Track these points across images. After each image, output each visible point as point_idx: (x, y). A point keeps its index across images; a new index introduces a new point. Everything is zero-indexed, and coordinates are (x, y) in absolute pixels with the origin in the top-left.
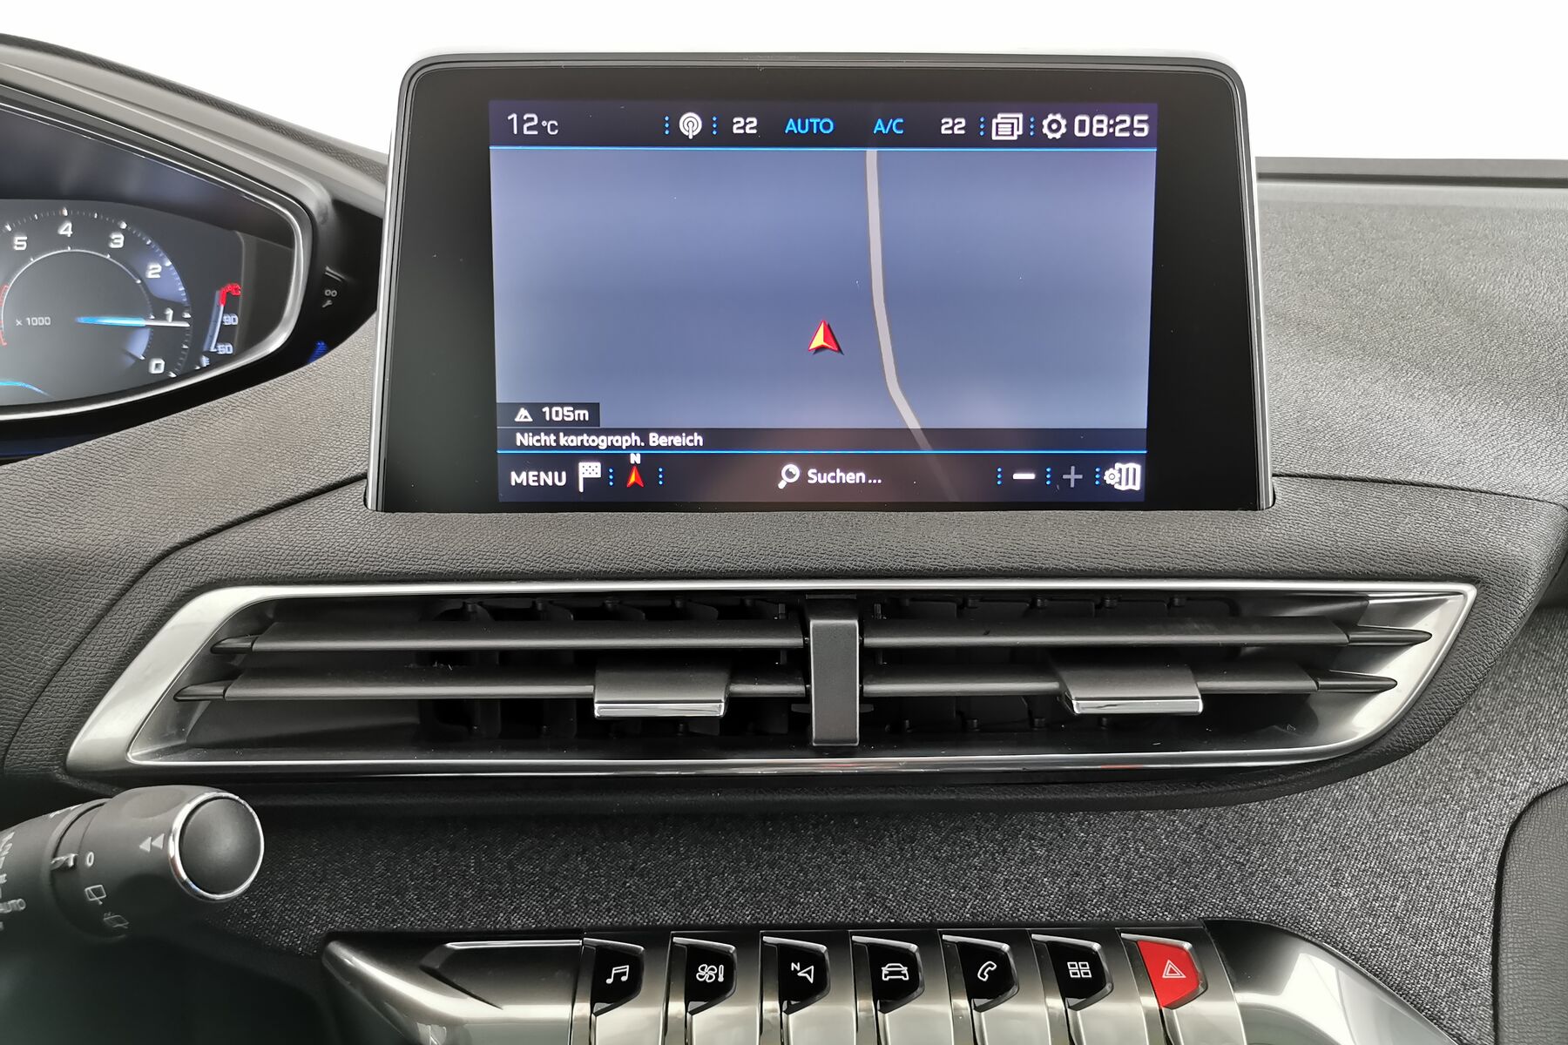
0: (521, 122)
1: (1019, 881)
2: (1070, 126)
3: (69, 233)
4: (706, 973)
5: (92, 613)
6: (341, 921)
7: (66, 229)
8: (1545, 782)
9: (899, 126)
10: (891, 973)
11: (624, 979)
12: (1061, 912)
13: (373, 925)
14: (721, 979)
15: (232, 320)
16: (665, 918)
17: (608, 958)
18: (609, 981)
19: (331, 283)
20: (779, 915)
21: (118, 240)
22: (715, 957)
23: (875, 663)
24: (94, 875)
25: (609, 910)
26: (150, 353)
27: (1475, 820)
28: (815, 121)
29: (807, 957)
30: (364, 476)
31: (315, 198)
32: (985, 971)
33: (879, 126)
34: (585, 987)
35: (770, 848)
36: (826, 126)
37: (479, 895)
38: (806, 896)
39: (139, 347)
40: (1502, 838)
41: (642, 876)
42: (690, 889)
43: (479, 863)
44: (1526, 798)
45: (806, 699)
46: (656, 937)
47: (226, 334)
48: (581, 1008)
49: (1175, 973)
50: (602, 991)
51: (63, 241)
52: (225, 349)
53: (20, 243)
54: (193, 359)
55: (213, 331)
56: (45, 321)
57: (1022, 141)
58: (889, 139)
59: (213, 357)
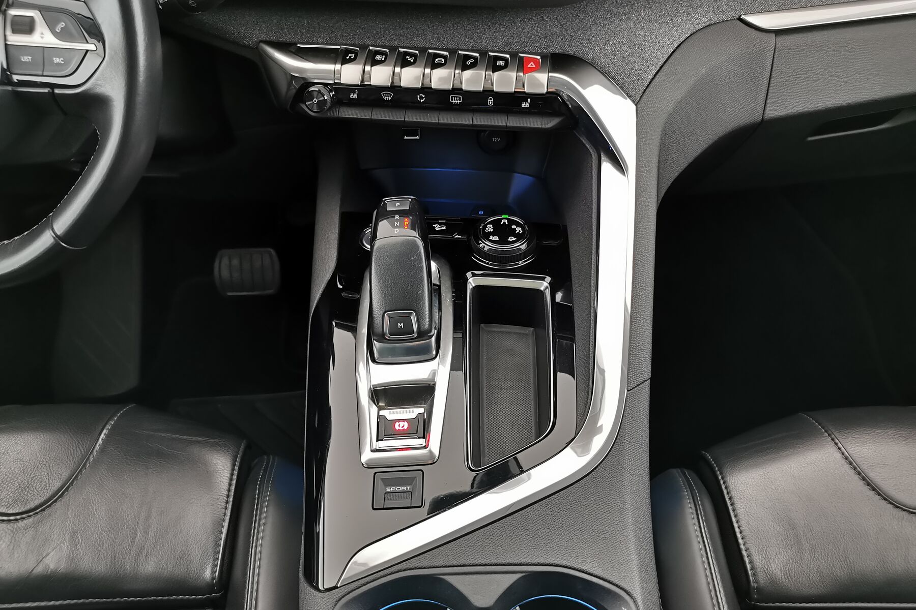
1: (491, 38)
4: (378, 57)
6: (263, 37)
8: (715, 19)
10: (438, 61)
11: (352, 57)
12: (502, 48)
13: (274, 38)
14: (383, 59)
16: (369, 42)
17: (348, 51)
18: (348, 58)
20: (406, 43)
22: (382, 53)
25: (350, 39)
27: (677, 31)
29: (411, 55)
32: (468, 63)
34: (340, 59)
35: (408, 24)
37: (308, 31)
38: (417, 38)
40: (684, 38)
41: (362, 29)
42: (378, 34)
43: (308, 23)
44: (703, 25)
46: (364, 47)
48: (338, 66)
49: (531, 65)
50: (344, 62)
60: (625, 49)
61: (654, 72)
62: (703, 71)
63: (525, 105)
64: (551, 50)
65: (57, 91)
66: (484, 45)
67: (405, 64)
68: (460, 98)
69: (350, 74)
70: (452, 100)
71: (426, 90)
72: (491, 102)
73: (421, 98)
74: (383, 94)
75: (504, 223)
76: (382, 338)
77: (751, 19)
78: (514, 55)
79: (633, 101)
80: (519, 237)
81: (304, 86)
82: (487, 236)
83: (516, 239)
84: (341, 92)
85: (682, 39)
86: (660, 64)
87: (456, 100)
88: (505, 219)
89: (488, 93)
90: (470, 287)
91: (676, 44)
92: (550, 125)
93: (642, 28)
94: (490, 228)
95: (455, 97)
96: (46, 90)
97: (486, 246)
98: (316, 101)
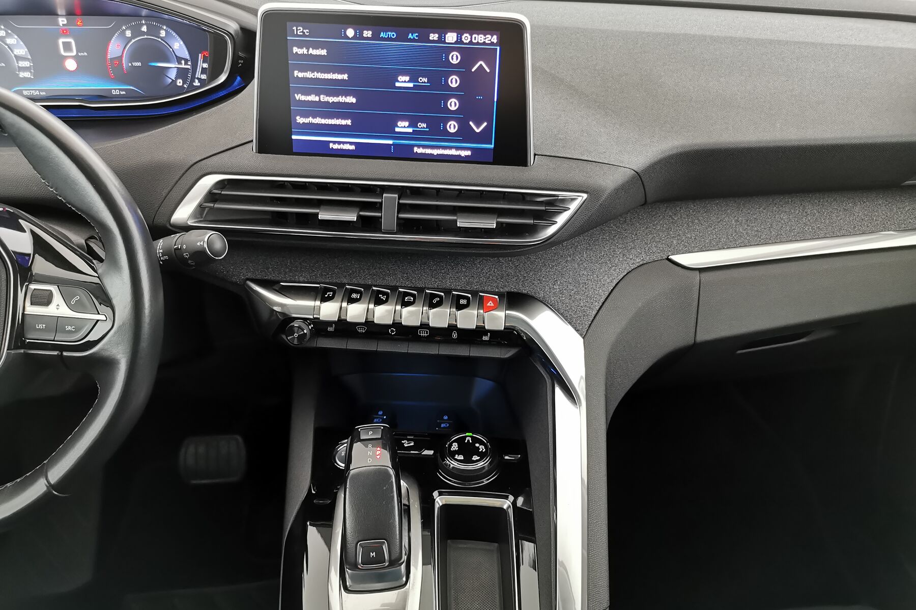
0: (297, 30)
1: (454, 277)
2: (471, 38)
3: (145, 30)
4: (354, 296)
6: (250, 275)
7: (144, 29)
8: (647, 259)
9: (417, 36)
10: (408, 299)
11: (331, 295)
12: (464, 287)
13: (259, 277)
14: (358, 297)
15: (205, 65)
16: (345, 281)
17: (327, 290)
18: (326, 296)
19: (241, 58)
20: (379, 282)
21: (163, 33)
22: (357, 291)
23: (402, 208)
24: (186, 251)
25: (329, 278)
26: (177, 77)
27: (615, 270)
28: (390, 33)
29: (384, 293)
30: (252, 141)
32: (435, 301)
33: (410, 36)
34: (319, 297)
35: (380, 264)
36: (393, 35)
37: (291, 271)
38: (388, 277)
39: (172, 74)
40: (622, 276)
41: (339, 269)
42: (354, 273)
43: (291, 262)
44: (637, 264)
45: (381, 217)
46: (341, 286)
47: (204, 71)
48: (318, 303)
49: (490, 304)
50: (324, 300)
51: (143, 33)
52: (204, 77)
53: (128, 33)
54: (193, 81)
55: (199, 70)
56: (139, 64)
57: (456, 43)
58: (413, 40)
59: (200, 80)
60: (571, 288)
61: (597, 308)
62: (640, 305)
63: (485, 338)
64: (507, 289)
65: (65, 354)
66: (448, 284)
67: (378, 302)
68: (427, 332)
69: (328, 310)
70: (420, 333)
71: (397, 325)
72: (455, 336)
73: (393, 332)
74: (358, 328)
75: (468, 440)
76: (354, 566)
77: (675, 258)
78: (475, 293)
79: (581, 335)
80: (482, 456)
81: (286, 321)
82: (452, 455)
83: (479, 458)
84: (319, 327)
85: (620, 278)
86: (602, 300)
87: (424, 333)
88: (469, 436)
89: (452, 328)
90: (437, 506)
91: (615, 282)
92: (507, 356)
93: (585, 269)
94: (455, 447)
95: (422, 331)
96: (55, 353)
97: (453, 465)
98: (296, 335)
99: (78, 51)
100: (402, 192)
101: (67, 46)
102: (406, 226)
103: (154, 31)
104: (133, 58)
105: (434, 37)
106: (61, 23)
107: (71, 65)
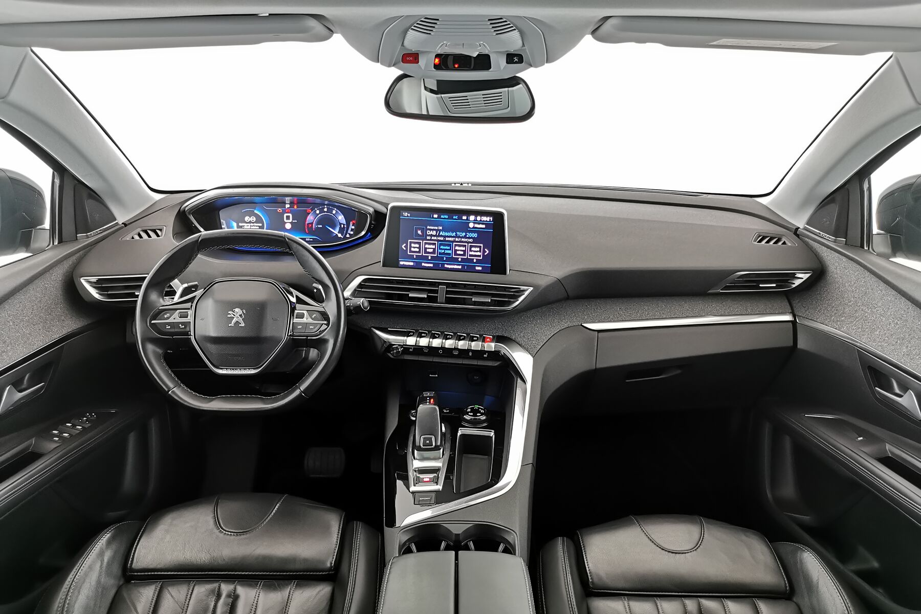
0: (405, 214)
1: (472, 329)
2: (481, 219)
4: (423, 335)
5: (344, 279)
6: (373, 325)
7: (326, 210)
8: (570, 325)
10: (449, 337)
11: (412, 335)
12: (476, 333)
13: (377, 326)
14: (425, 336)
15: (353, 227)
16: (419, 329)
17: (410, 332)
18: (410, 335)
19: (373, 224)
20: (435, 330)
21: (334, 212)
22: (424, 333)
23: (448, 292)
24: (352, 306)
25: (411, 327)
26: (338, 233)
27: (553, 329)
29: (437, 334)
30: (380, 262)
31: (371, 210)
32: (461, 338)
33: (454, 217)
34: (406, 335)
35: (436, 322)
36: (447, 217)
38: (440, 328)
41: (416, 324)
42: (423, 326)
43: (393, 320)
44: (565, 327)
45: (438, 296)
46: (417, 331)
47: (352, 230)
48: (405, 338)
49: (488, 340)
50: (408, 336)
51: (325, 212)
52: (352, 233)
53: (318, 212)
54: (346, 234)
55: (350, 229)
56: (321, 226)
57: (474, 220)
58: (456, 219)
59: (349, 234)
60: (529, 335)
61: (542, 345)
62: (565, 346)
63: (485, 356)
64: (497, 334)
65: (309, 338)
66: (468, 331)
67: (434, 337)
69: (411, 341)
70: (454, 353)
71: (443, 348)
72: (470, 354)
73: (441, 352)
74: (424, 350)
76: (419, 449)
77: (585, 325)
78: (481, 335)
79: (532, 356)
80: (482, 414)
81: (390, 346)
82: (467, 413)
83: (480, 415)
84: (406, 349)
85: (555, 332)
86: (545, 342)
87: (456, 353)
88: (477, 407)
89: (468, 351)
90: (459, 434)
91: (552, 334)
92: (496, 365)
93: (537, 327)
94: (469, 410)
95: (455, 351)
96: (305, 338)
97: (467, 417)
98: (395, 351)
99: (293, 220)
100: (448, 285)
101: (288, 218)
102: (449, 300)
103: (330, 211)
104: (318, 223)
105: (465, 218)
106: (287, 207)
107: (288, 226)
